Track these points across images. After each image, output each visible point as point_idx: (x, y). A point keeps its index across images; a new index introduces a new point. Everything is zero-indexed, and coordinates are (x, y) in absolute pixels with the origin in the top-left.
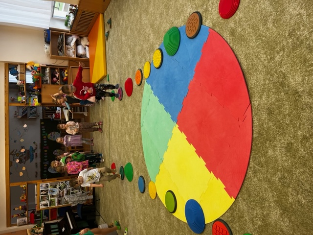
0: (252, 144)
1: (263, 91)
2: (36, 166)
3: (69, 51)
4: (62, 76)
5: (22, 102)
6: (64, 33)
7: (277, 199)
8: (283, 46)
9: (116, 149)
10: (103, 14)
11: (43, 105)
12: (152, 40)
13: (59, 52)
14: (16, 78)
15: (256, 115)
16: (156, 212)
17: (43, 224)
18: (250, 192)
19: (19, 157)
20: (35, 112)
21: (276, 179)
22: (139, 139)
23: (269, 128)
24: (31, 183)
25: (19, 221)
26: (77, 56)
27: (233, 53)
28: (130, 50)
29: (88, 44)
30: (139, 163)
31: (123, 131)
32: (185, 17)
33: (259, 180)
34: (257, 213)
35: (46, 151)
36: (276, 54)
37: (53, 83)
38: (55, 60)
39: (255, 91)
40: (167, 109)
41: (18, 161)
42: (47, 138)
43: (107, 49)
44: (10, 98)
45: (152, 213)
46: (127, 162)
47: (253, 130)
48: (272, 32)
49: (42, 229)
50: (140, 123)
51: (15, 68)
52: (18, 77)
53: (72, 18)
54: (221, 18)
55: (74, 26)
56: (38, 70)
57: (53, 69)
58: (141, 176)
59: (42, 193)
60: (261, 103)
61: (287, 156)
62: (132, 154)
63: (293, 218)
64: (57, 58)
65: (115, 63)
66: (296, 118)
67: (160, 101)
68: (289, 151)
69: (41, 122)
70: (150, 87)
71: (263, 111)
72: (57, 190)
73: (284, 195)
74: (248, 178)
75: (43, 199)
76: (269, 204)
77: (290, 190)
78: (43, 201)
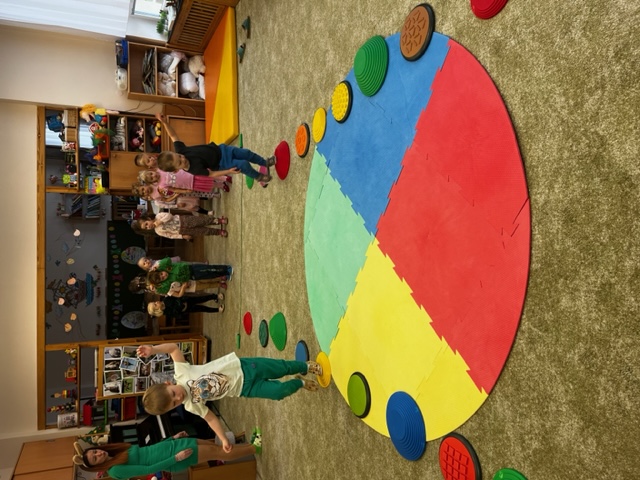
0: (528, 284)
1: (556, 172)
2: (99, 313)
3: (165, 84)
4: (149, 134)
5: (72, 185)
6: (156, 47)
7: (574, 399)
8: (603, 78)
9: (254, 286)
10: (234, 8)
11: (112, 192)
12: (331, 64)
13: (146, 86)
14: (60, 136)
15: (540, 223)
16: (329, 413)
17: (108, 428)
18: (518, 381)
19: (64, 295)
20: (98, 207)
21: (573, 357)
22: (299, 266)
23: (564, 252)
24: (86, 346)
25: (60, 418)
26: (180, 95)
27: (497, 93)
28: (287, 84)
29: (202, 70)
30: (298, 315)
31: (269, 248)
32: (399, 14)
33: (539, 357)
34: (531, 426)
35: (117, 284)
36: (587, 96)
37: (132, 148)
38: (137, 103)
39: (540, 174)
40: (356, 207)
41: (62, 302)
42: (120, 259)
43: (241, 82)
44: (49, 177)
45: (320, 415)
46: (275, 312)
47: (531, 255)
48: (580, 50)
49: (106, 437)
50: (302, 235)
51: (59, 118)
52: (63, 135)
53: (171, 17)
54: (474, 18)
55: (177, 33)
56: (102, 122)
57: (132, 119)
58: (302, 342)
59: (107, 366)
60: (551, 198)
61: (600, 310)
62: (284, 297)
63: (605, 438)
64: (140, 99)
65: (255, 110)
66: (623, 231)
67: (344, 191)
68: (604, 301)
69: (108, 226)
70: (323, 159)
71: (554, 216)
72: (136, 362)
73: (589, 391)
74: (518, 353)
75: (109, 377)
76: (557, 407)
77: (603, 380)
78: (110, 381)
